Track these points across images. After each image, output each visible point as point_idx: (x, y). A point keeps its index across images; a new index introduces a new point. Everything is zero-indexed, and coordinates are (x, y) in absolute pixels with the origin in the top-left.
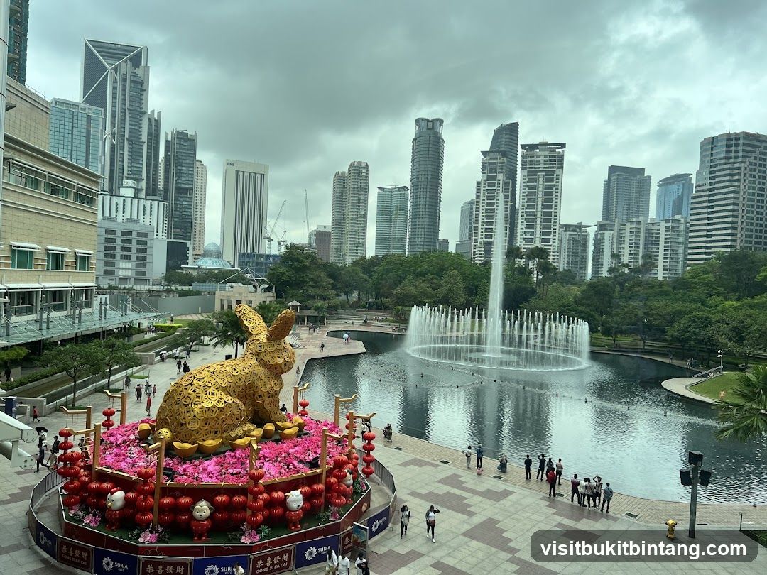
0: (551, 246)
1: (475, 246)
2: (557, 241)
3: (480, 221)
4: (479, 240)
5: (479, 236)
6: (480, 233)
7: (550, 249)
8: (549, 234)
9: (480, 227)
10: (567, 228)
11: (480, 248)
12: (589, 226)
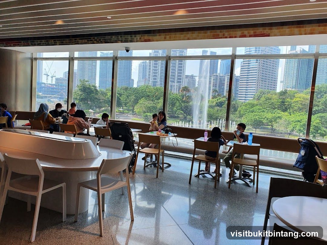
0: (181, 84)
1: (149, 83)
2: (184, 82)
3: (151, 71)
4: (151, 80)
5: (151, 79)
6: (151, 77)
7: (181, 86)
8: (180, 79)
9: (151, 74)
10: (187, 77)
11: (151, 84)
12: (196, 76)
